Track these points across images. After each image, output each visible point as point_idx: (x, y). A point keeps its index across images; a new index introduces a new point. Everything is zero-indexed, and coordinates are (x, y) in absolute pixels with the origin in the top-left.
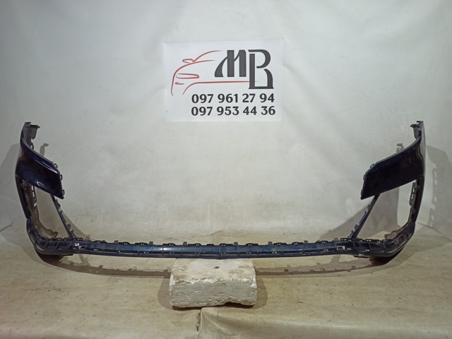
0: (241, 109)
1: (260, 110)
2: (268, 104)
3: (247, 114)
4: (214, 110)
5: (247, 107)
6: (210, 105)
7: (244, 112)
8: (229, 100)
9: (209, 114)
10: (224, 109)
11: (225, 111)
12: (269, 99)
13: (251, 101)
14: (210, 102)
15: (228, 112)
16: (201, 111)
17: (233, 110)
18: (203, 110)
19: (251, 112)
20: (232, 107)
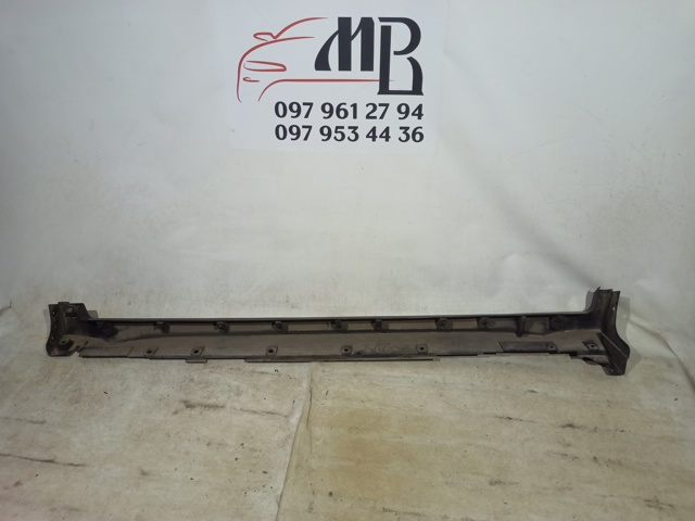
0: (363, 132)
1: (395, 133)
2: (412, 122)
3: (374, 140)
4: (315, 132)
6: (307, 122)
7: (368, 136)
8: (342, 114)
9: (306, 139)
10: (333, 130)
11: (333, 134)
12: (413, 114)
13: (382, 117)
14: (307, 116)
15: (339, 136)
16: (292, 133)
18: (295, 130)
19: (381, 136)
20: (346, 128)
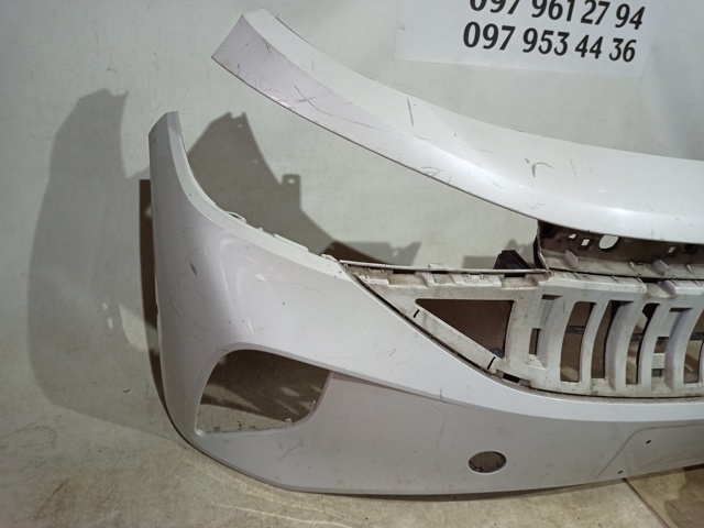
0: (573, 42)
1: (608, 47)
2: (627, 32)
3: (583, 56)
4: (518, 35)
5: (587, 37)
6: (509, 20)
7: (577, 49)
8: (555, 11)
9: (503, 47)
10: (540, 37)
11: (539, 42)
12: (632, 21)
13: (598, 23)
14: (511, 12)
15: (545, 46)
16: (486, 37)
17: (556, 40)
18: (491, 32)
19: (592, 51)
20: (556, 34)
